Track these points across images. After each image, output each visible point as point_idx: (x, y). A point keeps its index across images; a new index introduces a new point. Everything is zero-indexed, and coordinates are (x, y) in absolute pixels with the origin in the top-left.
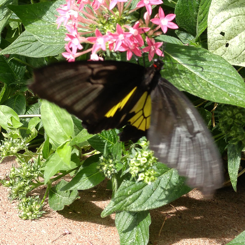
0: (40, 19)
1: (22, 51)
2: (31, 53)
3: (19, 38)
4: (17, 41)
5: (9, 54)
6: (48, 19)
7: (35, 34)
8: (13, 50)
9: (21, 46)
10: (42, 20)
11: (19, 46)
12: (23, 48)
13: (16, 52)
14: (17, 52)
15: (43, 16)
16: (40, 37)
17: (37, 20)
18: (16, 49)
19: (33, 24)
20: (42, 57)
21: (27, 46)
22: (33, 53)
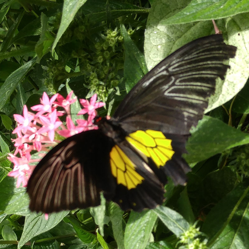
0: (13, 195)
1: (38, 230)
2: (47, 226)
3: (26, 221)
4: (26, 224)
5: (27, 241)
6: (20, 190)
7: (16, 212)
8: (28, 235)
9: (33, 227)
10: (15, 193)
11: (31, 228)
12: (36, 227)
13: (32, 235)
14: (34, 235)
15: (13, 190)
16: (22, 211)
17: (11, 198)
18: (30, 233)
19: (9, 204)
20: (58, 223)
21: (39, 223)
22: (48, 225)
